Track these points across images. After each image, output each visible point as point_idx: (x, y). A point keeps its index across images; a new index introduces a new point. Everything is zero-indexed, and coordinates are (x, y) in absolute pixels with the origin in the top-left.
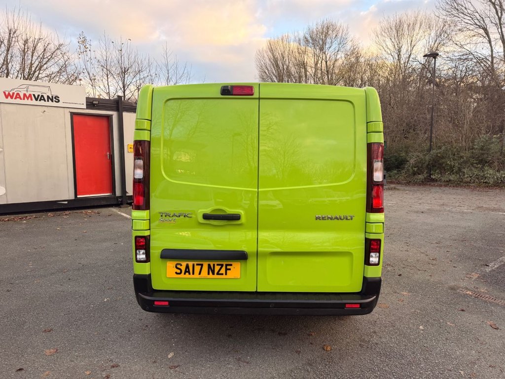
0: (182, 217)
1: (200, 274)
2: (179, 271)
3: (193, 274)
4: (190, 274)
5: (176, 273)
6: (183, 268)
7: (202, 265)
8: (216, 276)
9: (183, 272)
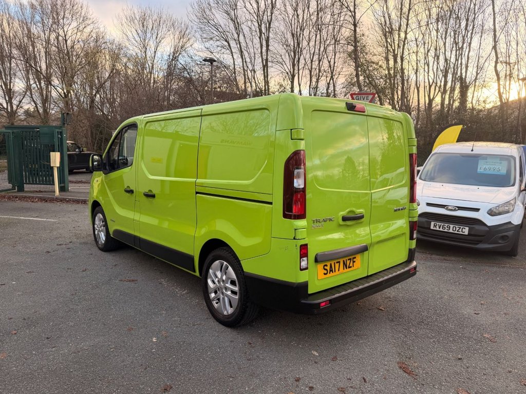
0: (328, 221)
1: (339, 271)
2: (326, 272)
3: (335, 272)
4: (333, 272)
5: (325, 274)
6: (328, 268)
7: (339, 262)
8: (348, 270)
9: (329, 271)
